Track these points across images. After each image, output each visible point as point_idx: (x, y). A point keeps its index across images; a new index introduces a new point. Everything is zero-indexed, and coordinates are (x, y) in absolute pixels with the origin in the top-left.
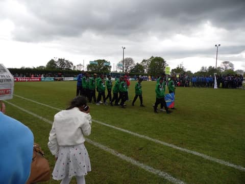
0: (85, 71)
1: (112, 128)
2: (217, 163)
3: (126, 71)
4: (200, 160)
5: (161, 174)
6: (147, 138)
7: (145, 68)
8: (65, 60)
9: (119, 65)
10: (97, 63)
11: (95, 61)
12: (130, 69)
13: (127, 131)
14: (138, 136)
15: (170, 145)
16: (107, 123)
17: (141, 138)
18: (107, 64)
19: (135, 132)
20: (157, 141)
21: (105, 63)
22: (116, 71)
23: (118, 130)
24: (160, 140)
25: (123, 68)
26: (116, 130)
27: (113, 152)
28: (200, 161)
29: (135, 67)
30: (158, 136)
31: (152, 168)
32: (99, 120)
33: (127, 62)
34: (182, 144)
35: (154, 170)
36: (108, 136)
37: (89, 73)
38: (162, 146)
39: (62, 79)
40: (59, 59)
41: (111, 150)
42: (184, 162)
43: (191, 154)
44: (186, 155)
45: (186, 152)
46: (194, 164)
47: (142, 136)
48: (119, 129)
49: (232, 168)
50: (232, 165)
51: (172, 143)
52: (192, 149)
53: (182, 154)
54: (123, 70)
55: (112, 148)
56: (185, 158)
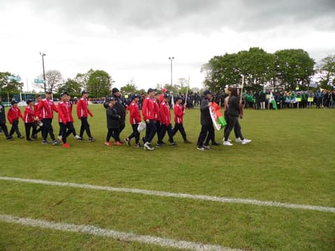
2: (157, 197)
3: (51, 90)
5: (86, 229)
6: (73, 185)
7: (81, 86)
9: (37, 81)
12: (57, 88)
13: (41, 181)
14: (57, 186)
15: (105, 188)
16: (4, 176)
17: (62, 187)
19: (54, 180)
20: (87, 186)
22: (34, 91)
23: (24, 182)
24: (91, 184)
25: (45, 85)
26: (19, 184)
27: (9, 218)
28: (138, 199)
29: (67, 83)
30: (89, 179)
31: (73, 225)
33: (51, 76)
34: (120, 183)
35: (75, 226)
36: (4, 195)
38: (93, 192)
42: (120, 205)
43: (130, 193)
44: (123, 195)
45: (124, 192)
46: (131, 204)
47: (64, 184)
48: (27, 180)
49: (171, 197)
50: (172, 195)
51: (108, 184)
52: (131, 187)
53: (118, 196)
54: (45, 89)
55: (8, 214)
56: (121, 200)
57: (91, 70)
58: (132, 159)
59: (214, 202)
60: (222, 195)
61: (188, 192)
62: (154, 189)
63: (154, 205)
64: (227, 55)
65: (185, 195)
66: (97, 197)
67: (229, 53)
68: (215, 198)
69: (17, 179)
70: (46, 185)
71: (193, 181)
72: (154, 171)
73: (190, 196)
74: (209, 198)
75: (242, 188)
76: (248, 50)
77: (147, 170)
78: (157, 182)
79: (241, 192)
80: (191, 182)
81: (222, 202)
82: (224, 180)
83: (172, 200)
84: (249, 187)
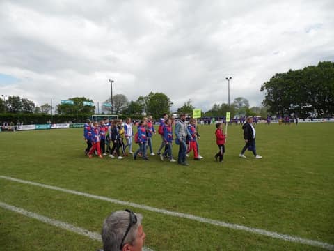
0: (54, 114)
1: (85, 197)
3: (117, 112)
4: (193, 224)
7: (142, 108)
8: (21, 98)
10: (72, 103)
11: (70, 100)
12: (122, 110)
13: (106, 199)
14: (120, 204)
16: (78, 191)
18: (89, 104)
21: (85, 103)
22: (103, 114)
23: (92, 198)
24: (149, 205)
25: (112, 108)
26: (90, 199)
27: (80, 231)
28: (193, 226)
29: (130, 106)
32: (66, 187)
33: (118, 100)
34: (175, 207)
36: (77, 208)
37: (61, 117)
39: (16, 128)
40: (10, 98)
41: (78, 228)
42: (173, 230)
44: (178, 220)
45: (178, 217)
46: (185, 231)
48: (95, 197)
49: (226, 227)
50: (227, 225)
51: (163, 207)
52: (186, 212)
53: (173, 221)
54: (112, 111)
55: (80, 226)
56: (176, 224)
57: (151, 93)
58: (187, 182)
59: (275, 238)
60: (284, 231)
61: (245, 224)
62: (209, 217)
63: (208, 234)
64: (290, 71)
65: (241, 227)
66: (154, 219)
67: (293, 70)
68: (276, 235)
69: (87, 195)
70: (110, 203)
71: (250, 212)
72: (208, 197)
73: (247, 229)
74: (268, 234)
75: (309, 226)
76: (316, 65)
77: (202, 196)
78: (212, 209)
79: (308, 231)
80: (248, 214)
81: (284, 241)
82: (287, 215)
83: (228, 230)
84: (319, 226)
